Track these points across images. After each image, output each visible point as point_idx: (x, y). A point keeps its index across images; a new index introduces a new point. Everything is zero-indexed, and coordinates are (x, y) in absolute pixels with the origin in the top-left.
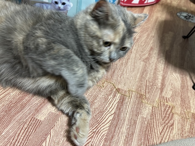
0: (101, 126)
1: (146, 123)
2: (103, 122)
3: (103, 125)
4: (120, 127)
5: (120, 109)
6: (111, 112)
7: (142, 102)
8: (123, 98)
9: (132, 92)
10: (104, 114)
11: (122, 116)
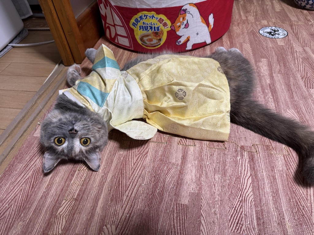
0: (245, 193)
1: (285, 175)
2: (244, 188)
3: (246, 191)
4: (263, 188)
5: (254, 169)
6: (247, 174)
7: (272, 154)
8: (252, 156)
9: (257, 146)
10: (242, 179)
11: (260, 176)
